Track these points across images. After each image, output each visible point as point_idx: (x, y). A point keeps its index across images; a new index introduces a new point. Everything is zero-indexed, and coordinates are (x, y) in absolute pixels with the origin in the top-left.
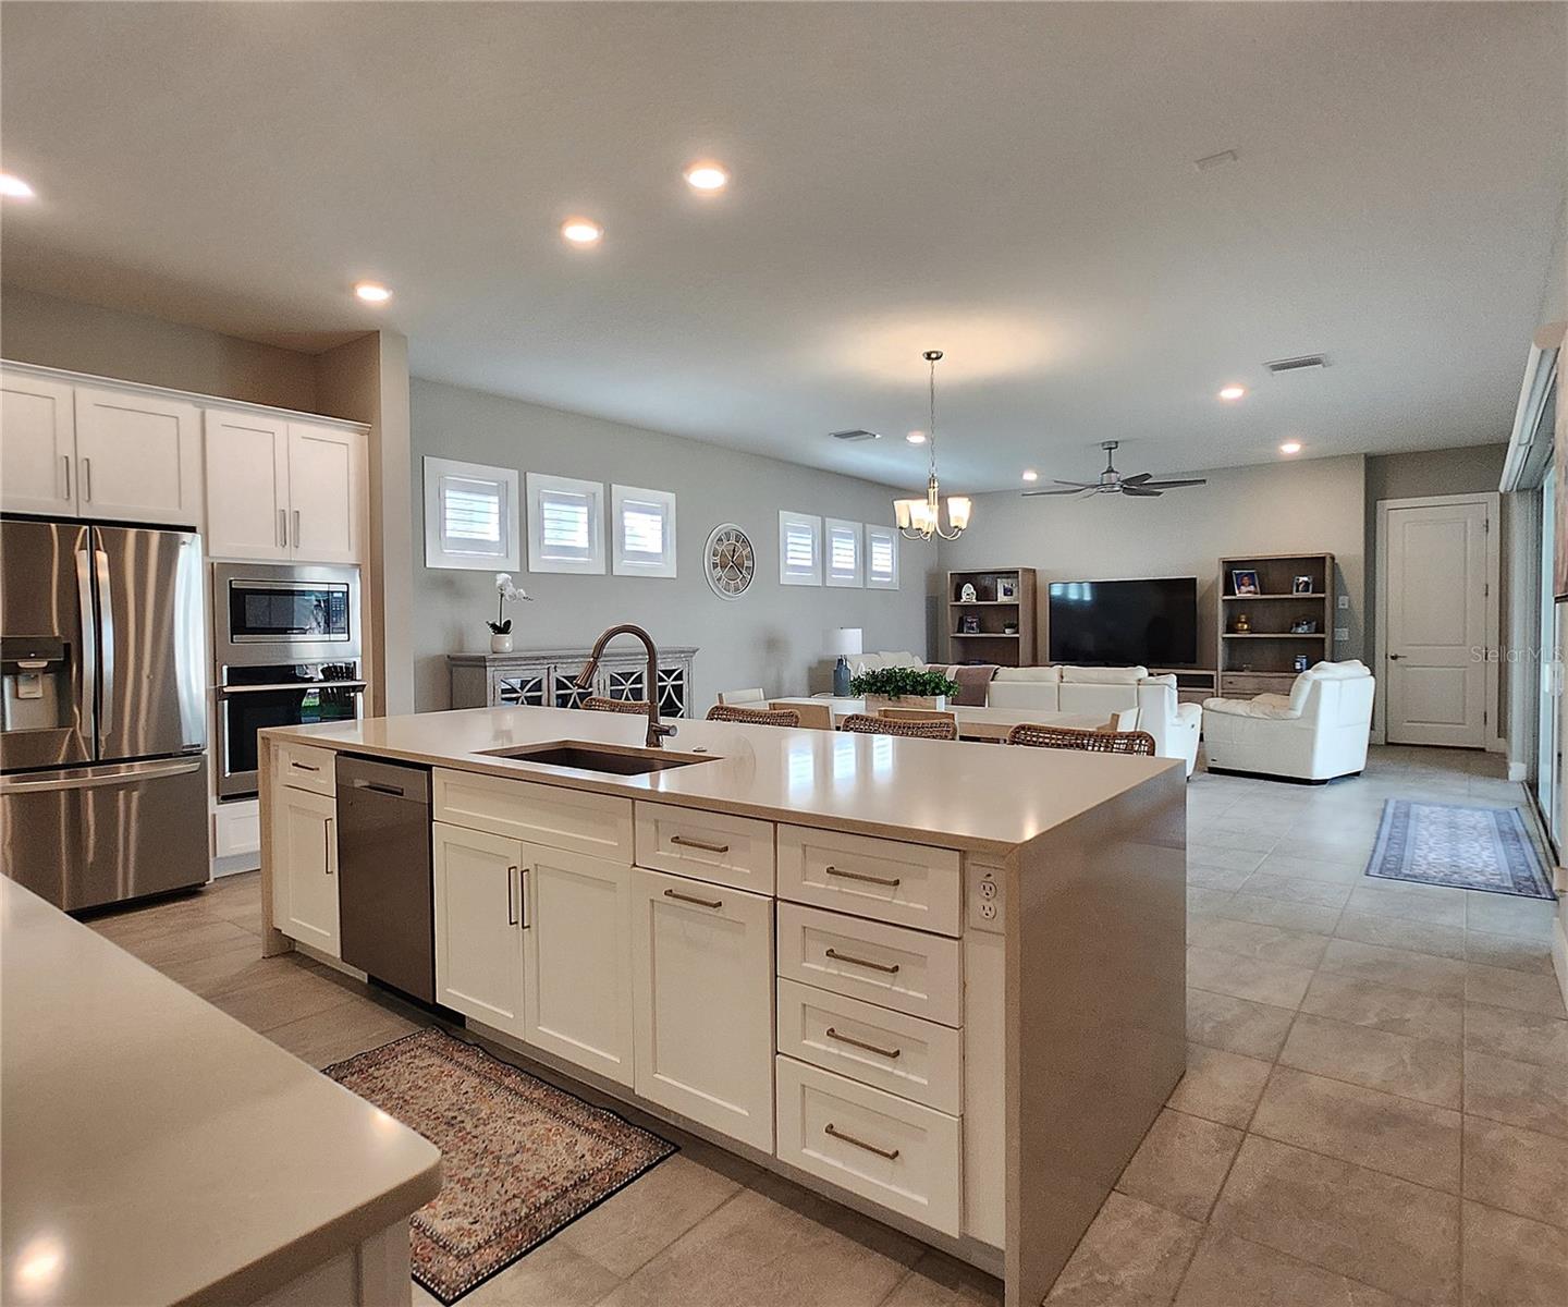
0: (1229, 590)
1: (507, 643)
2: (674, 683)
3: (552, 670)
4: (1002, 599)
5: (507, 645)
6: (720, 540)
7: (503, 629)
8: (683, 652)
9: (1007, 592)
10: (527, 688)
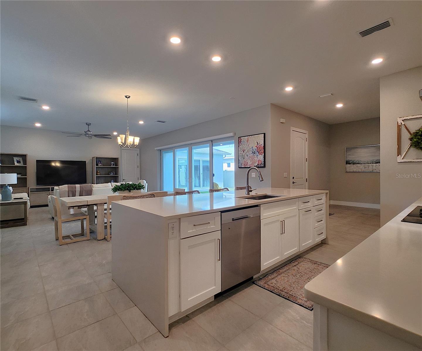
0: (97, 165)
9: (18, 162)
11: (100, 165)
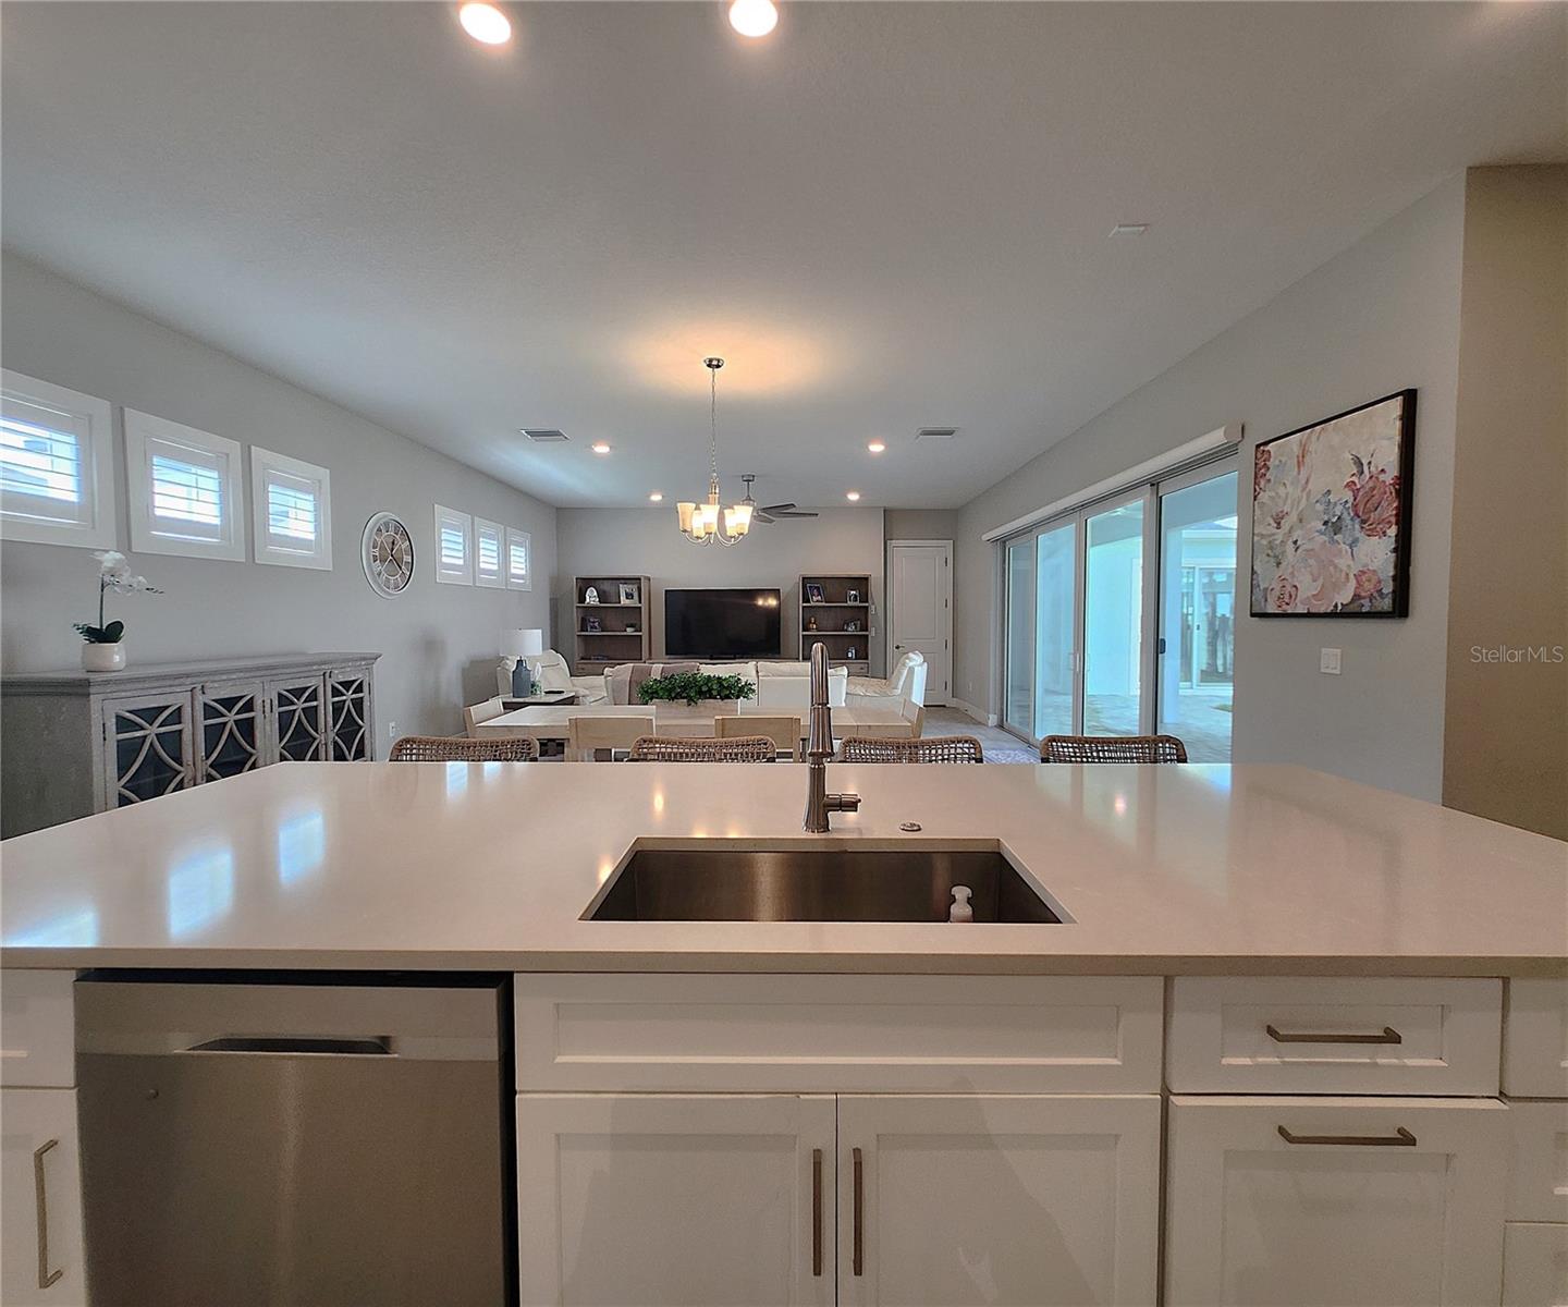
0: (806, 600)
1: (116, 655)
2: (354, 696)
3: (198, 692)
4: (624, 601)
5: (117, 658)
6: (379, 530)
7: (108, 634)
8: (364, 659)
9: (629, 596)
10: (161, 719)
11: (816, 600)
